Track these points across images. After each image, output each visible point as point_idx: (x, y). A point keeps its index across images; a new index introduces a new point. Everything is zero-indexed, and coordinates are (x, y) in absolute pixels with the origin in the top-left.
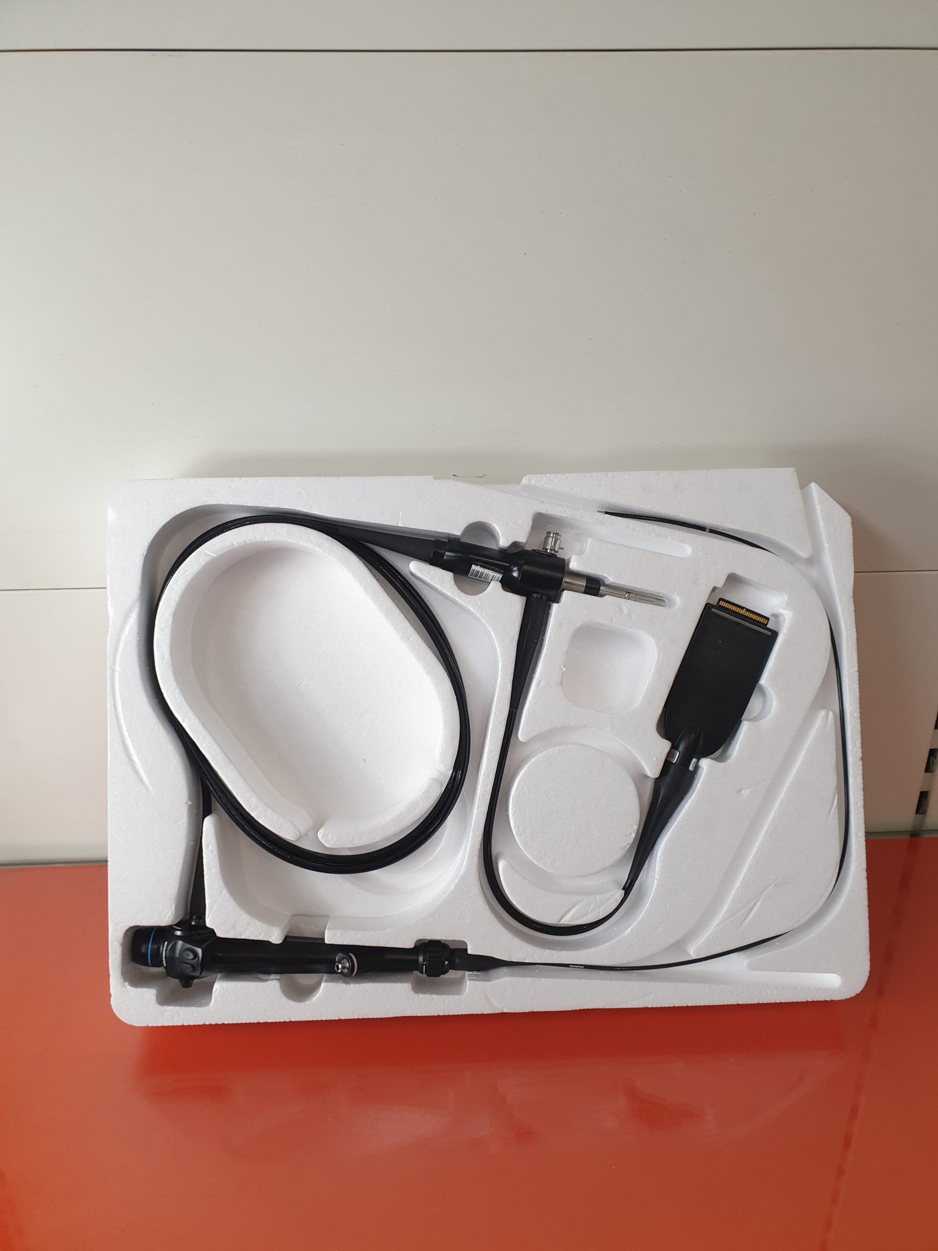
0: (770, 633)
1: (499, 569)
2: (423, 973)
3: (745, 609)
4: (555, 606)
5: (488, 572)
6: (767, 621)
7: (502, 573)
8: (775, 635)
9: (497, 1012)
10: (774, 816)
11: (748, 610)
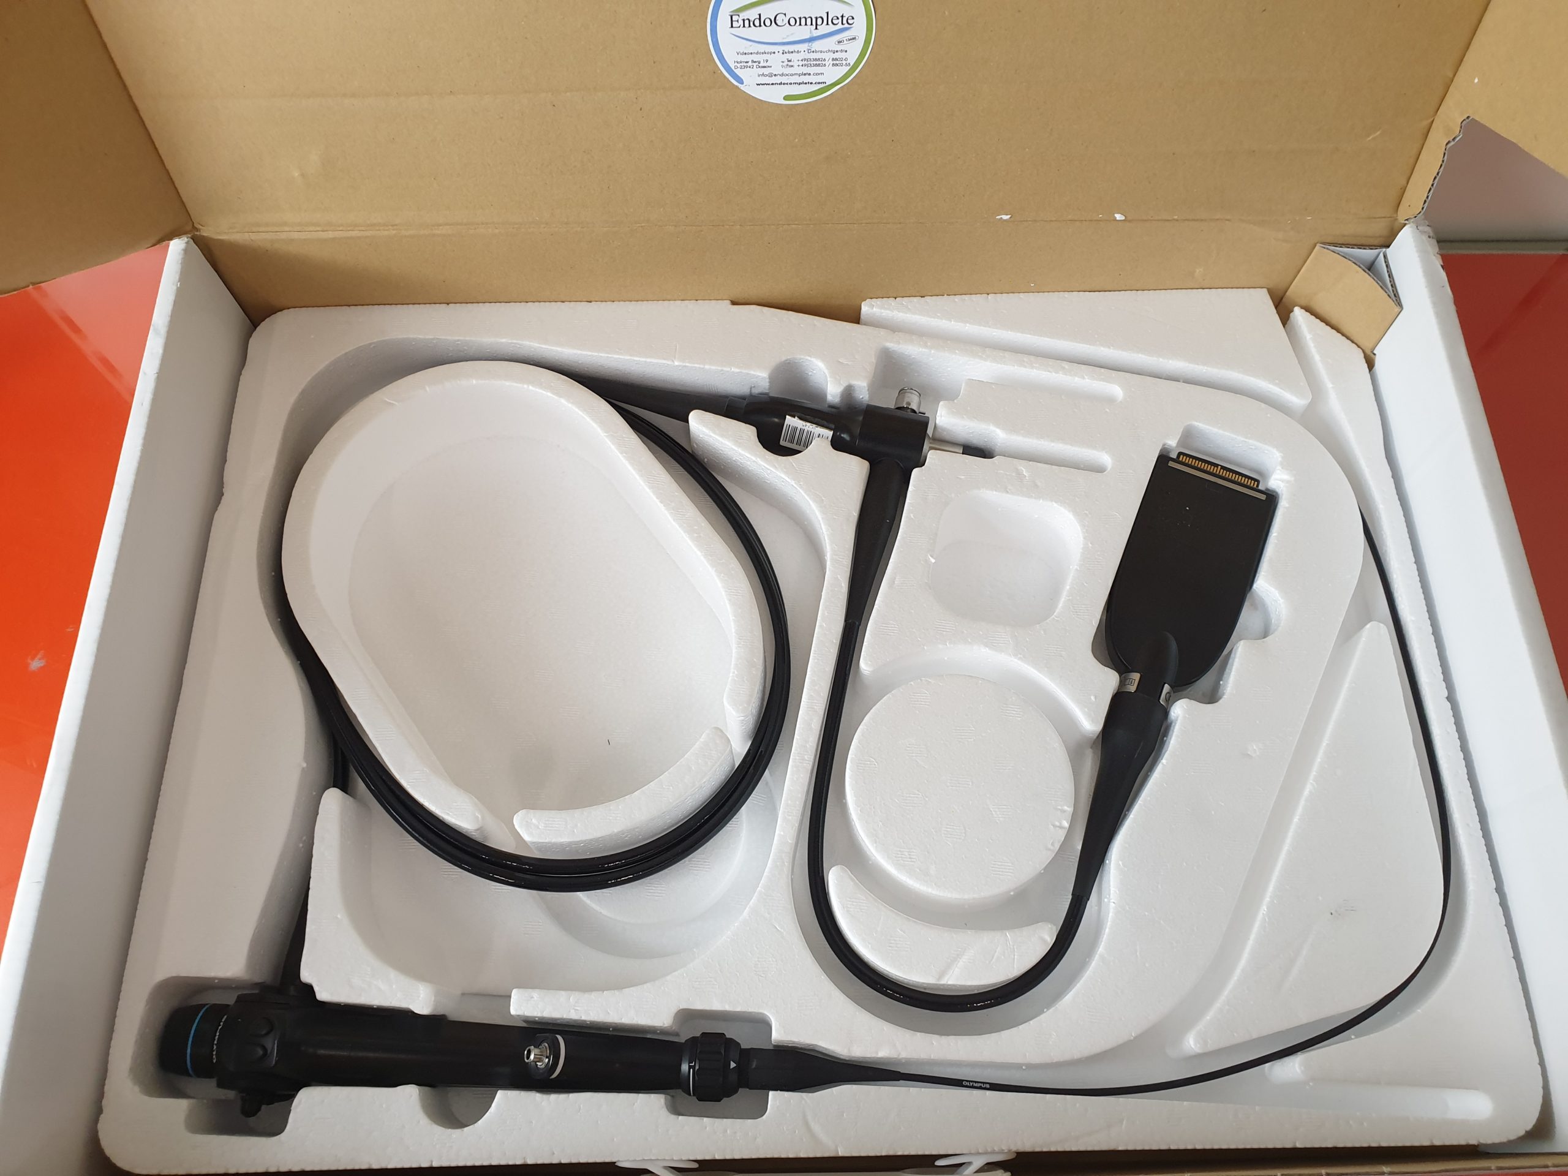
0: (1263, 497)
1: (827, 422)
2: (690, 1095)
3: (1219, 467)
4: (916, 472)
5: (810, 429)
6: (1256, 483)
7: (830, 429)
8: (1272, 499)
9: (826, 1155)
10: (1310, 792)
11: (1223, 468)
